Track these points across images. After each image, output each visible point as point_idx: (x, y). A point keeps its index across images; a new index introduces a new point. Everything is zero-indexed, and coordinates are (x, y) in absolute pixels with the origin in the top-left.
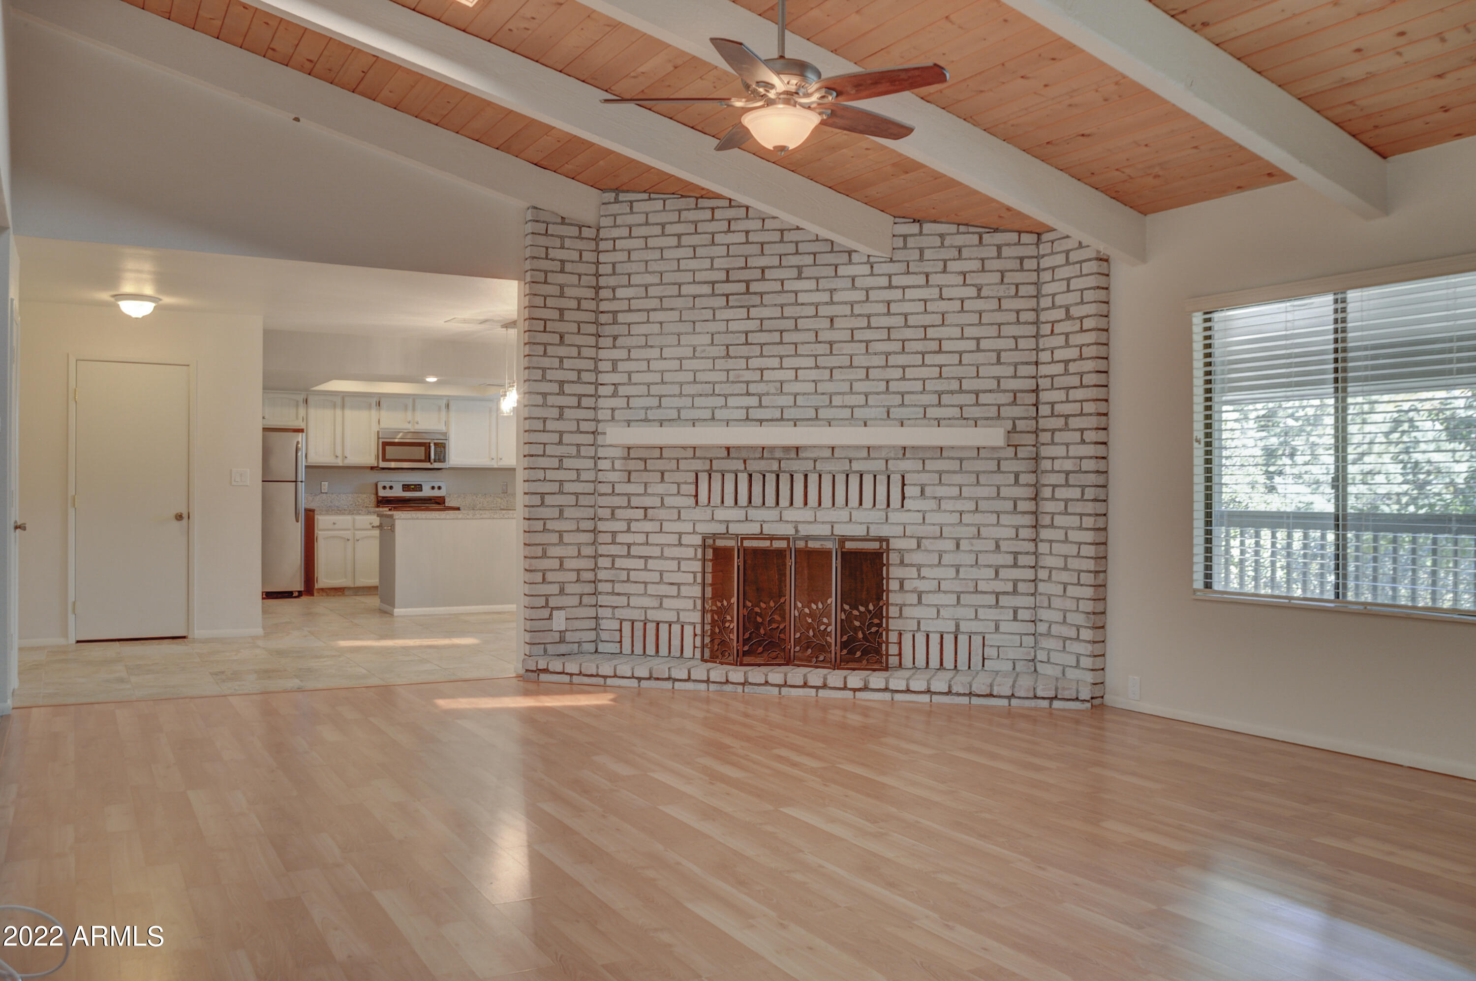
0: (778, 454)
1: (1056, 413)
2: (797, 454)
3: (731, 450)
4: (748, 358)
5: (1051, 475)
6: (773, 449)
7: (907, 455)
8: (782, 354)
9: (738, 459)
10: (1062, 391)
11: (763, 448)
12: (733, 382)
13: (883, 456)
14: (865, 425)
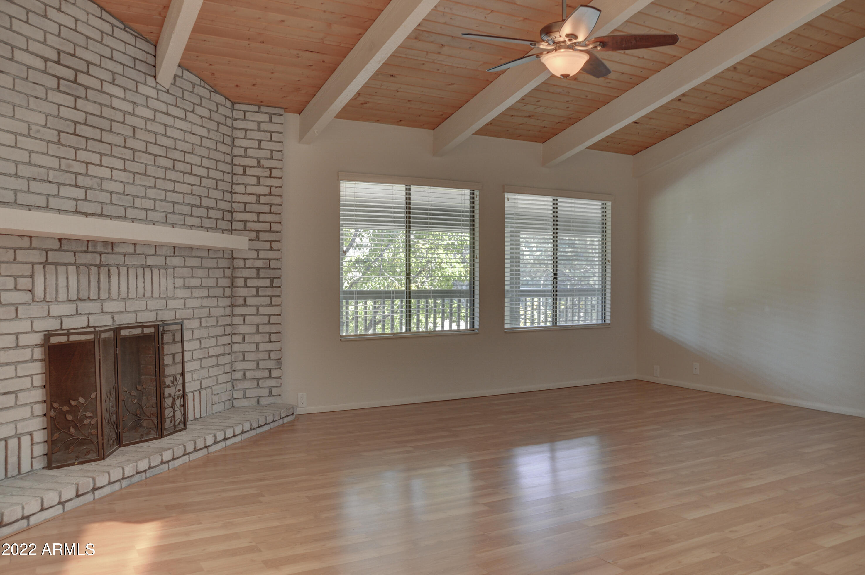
0: (100, 248)
1: (247, 229)
2: (112, 249)
3: (63, 241)
4: (76, 149)
5: (243, 270)
6: (95, 242)
7: (176, 254)
8: (102, 151)
9: (68, 251)
10: (254, 214)
11: (88, 241)
12: (64, 171)
13: (164, 254)
14: (154, 225)
